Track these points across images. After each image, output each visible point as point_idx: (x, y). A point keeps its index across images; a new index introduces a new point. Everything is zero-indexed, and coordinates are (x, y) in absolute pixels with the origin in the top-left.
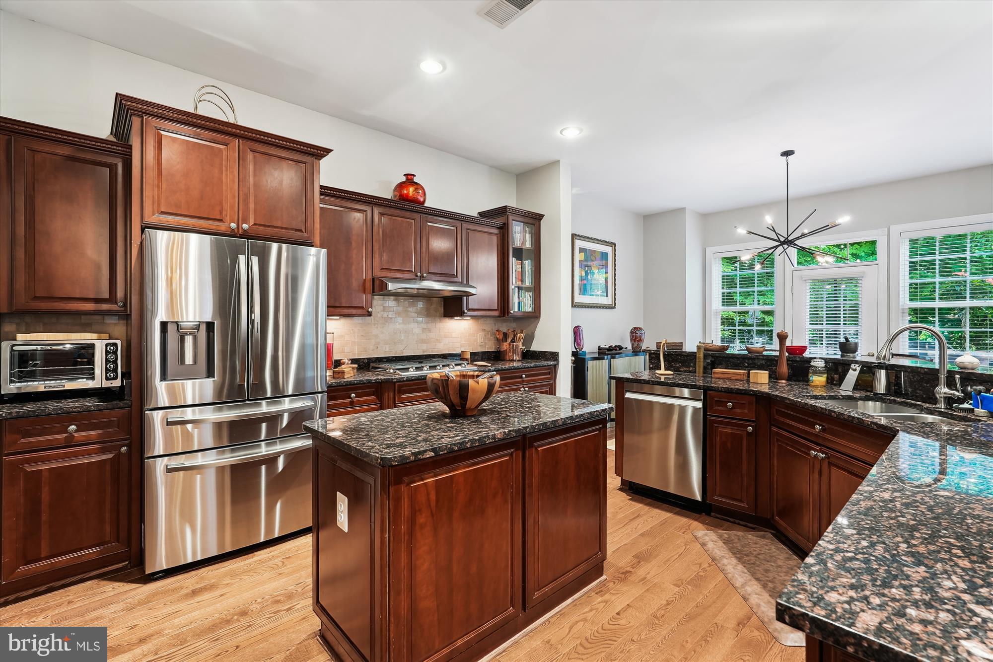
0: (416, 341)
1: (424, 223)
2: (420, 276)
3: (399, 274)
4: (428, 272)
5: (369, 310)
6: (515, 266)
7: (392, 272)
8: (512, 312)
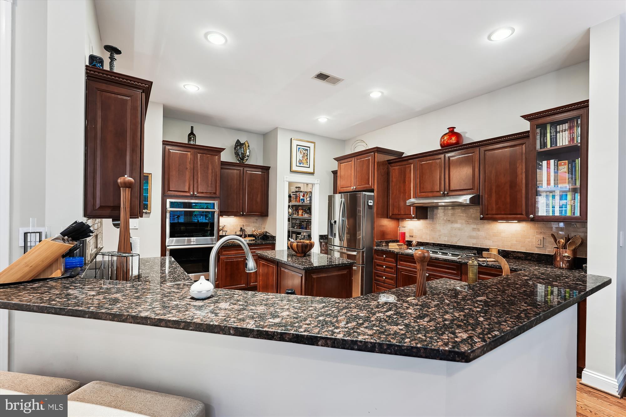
0: (467, 237)
1: (447, 159)
2: (443, 194)
3: (430, 194)
4: (450, 190)
5: (413, 216)
6: (555, 168)
7: (426, 194)
8: (532, 216)
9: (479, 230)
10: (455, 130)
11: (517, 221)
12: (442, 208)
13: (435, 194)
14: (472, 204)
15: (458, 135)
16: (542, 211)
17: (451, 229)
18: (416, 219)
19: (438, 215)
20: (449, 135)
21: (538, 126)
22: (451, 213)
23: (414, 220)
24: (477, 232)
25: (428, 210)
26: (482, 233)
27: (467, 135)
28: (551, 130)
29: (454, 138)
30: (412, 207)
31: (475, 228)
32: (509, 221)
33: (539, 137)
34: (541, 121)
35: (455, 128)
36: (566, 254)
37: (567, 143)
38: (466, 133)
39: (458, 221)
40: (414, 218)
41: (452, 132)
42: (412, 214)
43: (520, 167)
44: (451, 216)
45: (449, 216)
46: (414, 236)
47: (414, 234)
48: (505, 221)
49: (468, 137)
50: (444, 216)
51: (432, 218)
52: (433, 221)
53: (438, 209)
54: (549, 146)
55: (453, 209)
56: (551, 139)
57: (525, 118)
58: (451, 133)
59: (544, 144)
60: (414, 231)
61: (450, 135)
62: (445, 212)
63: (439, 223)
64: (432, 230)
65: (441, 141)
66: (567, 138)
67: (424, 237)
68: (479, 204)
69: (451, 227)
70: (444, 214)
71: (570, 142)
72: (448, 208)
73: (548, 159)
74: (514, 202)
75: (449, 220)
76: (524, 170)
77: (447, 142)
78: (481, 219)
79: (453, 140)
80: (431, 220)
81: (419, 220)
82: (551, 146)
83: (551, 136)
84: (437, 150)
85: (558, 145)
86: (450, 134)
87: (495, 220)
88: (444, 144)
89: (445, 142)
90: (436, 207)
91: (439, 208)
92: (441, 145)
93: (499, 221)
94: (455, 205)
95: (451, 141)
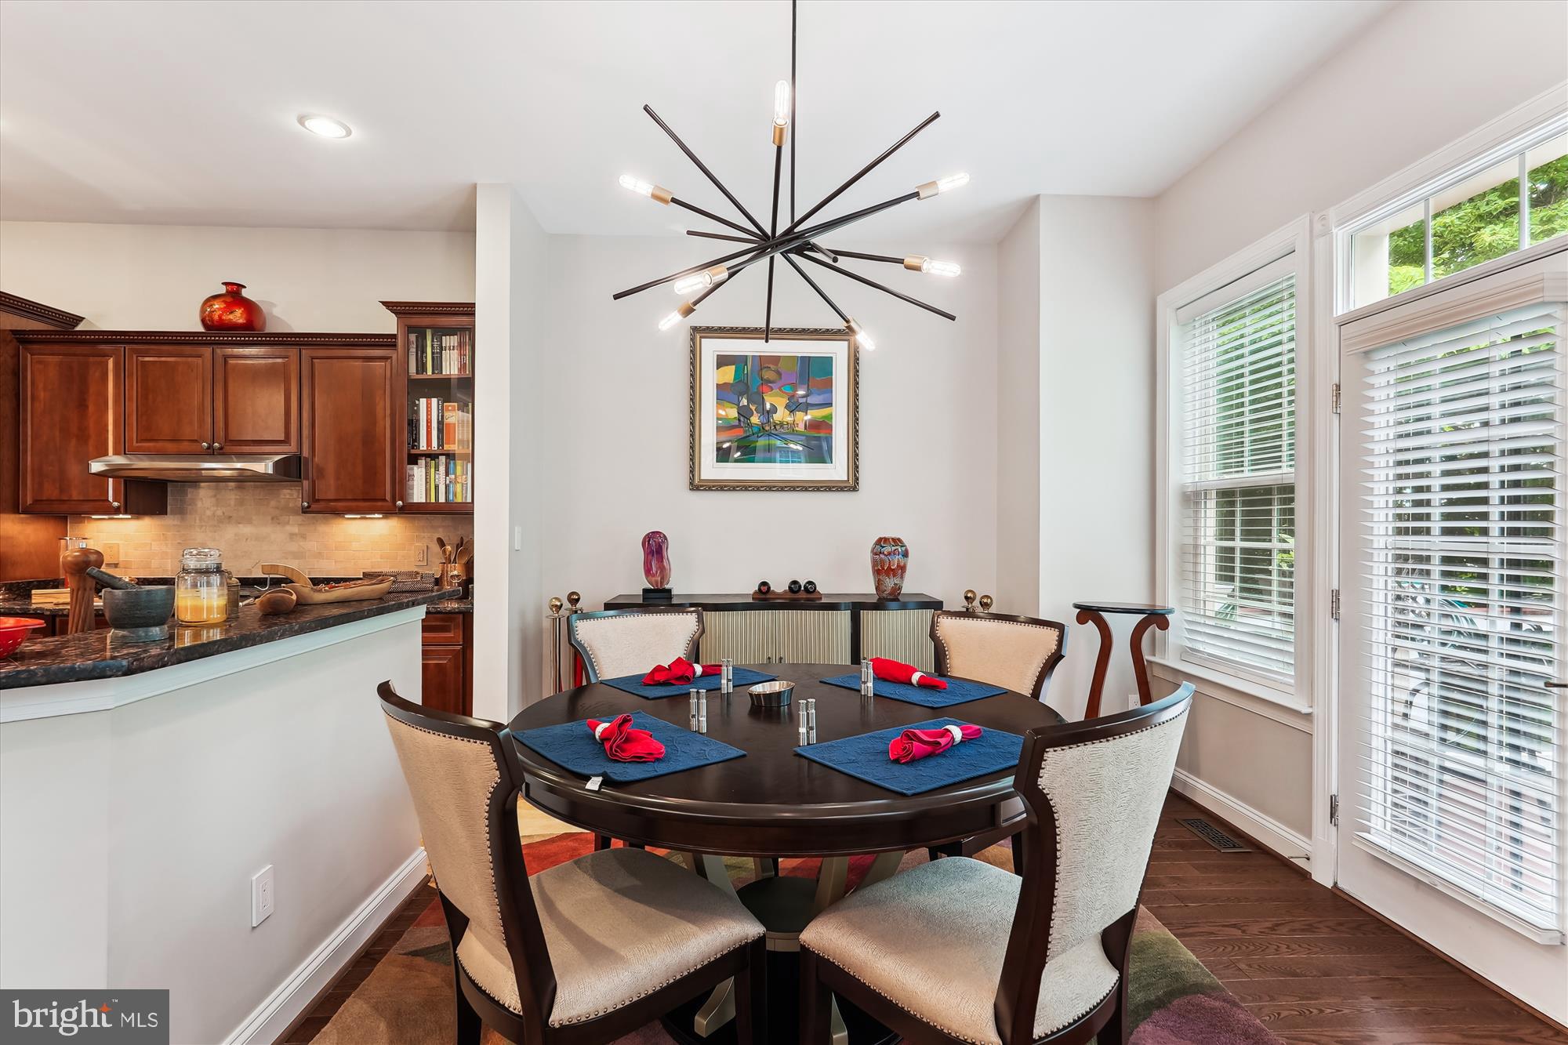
1: (220, 361)
2: (208, 448)
3: (170, 446)
4: (228, 440)
5: (116, 504)
6: (439, 413)
7: (159, 445)
8: (400, 503)
9: (304, 537)
10: (245, 293)
11: (381, 516)
12: (209, 486)
13: (185, 446)
14: (285, 476)
15: (250, 307)
16: (418, 495)
17: (237, 538)
18: (126, 513)
19: (199, 504)
20: (225, 302)
21: (411, 329)
22: (236, 499)
23: (121, 516)
24: (301, 543)
25: (169, 489)
26: (311, 545)
27: (276, 312)
28: (433, 341)
29: (240, 311)
30: (111, 480)
31: (296, 534)
32: (368, 516)
33: (414, 350)
34: (417, 321)
35: (245, 287)
36: (456, 573)
37: (456, 372)
38: (273, 305)
39: (254, 518)
40: (117, 511)
41: (234, 294)
42: (111, 499)
43: (381, 404)
44: (235, 506)
45: (229, 505)
46: (121, 565)
47: (122, 558)
48: (359, 516)
49: (279, 316)
50: (217, 506)
51: (181, 512)
52: (183, 520)
53: (199, 487)
54: (429, 372)
55: (238, 488)
56: (433, 358)
57: (389, 306)
58: (232, 297)
59: (421, 367)
60: (121, 551)
61: (228, 301)
62: (218, 496)
63: (203, 524)
64: (179, 543)
65: (203, 310)
66: (456, 363)
67: (155, 563)
68: (300, 478)
69: (236, 535)
70: (217, 500)
71: (460, 370)
72: (227, 486)
73: (428, 397)
74: (371, 474)
75: (230, 517)
76: (388, 412)
77: (220, 316)
78: (305, 511)
79: (238, 316)
80: (179, 516)
81: (138, 518)
82: (433, 373)
83: (433, 353)
84: (189, 333)
85: (444, 373)
86: (229, 299)
87: (338, 513)
88: (212, 320)
89: (216, 317)
90: (194, 480)
91: (202, 484)
92: (203, 321)
93: (347, 516)
94: (243, 480)
95: (231, 317)
